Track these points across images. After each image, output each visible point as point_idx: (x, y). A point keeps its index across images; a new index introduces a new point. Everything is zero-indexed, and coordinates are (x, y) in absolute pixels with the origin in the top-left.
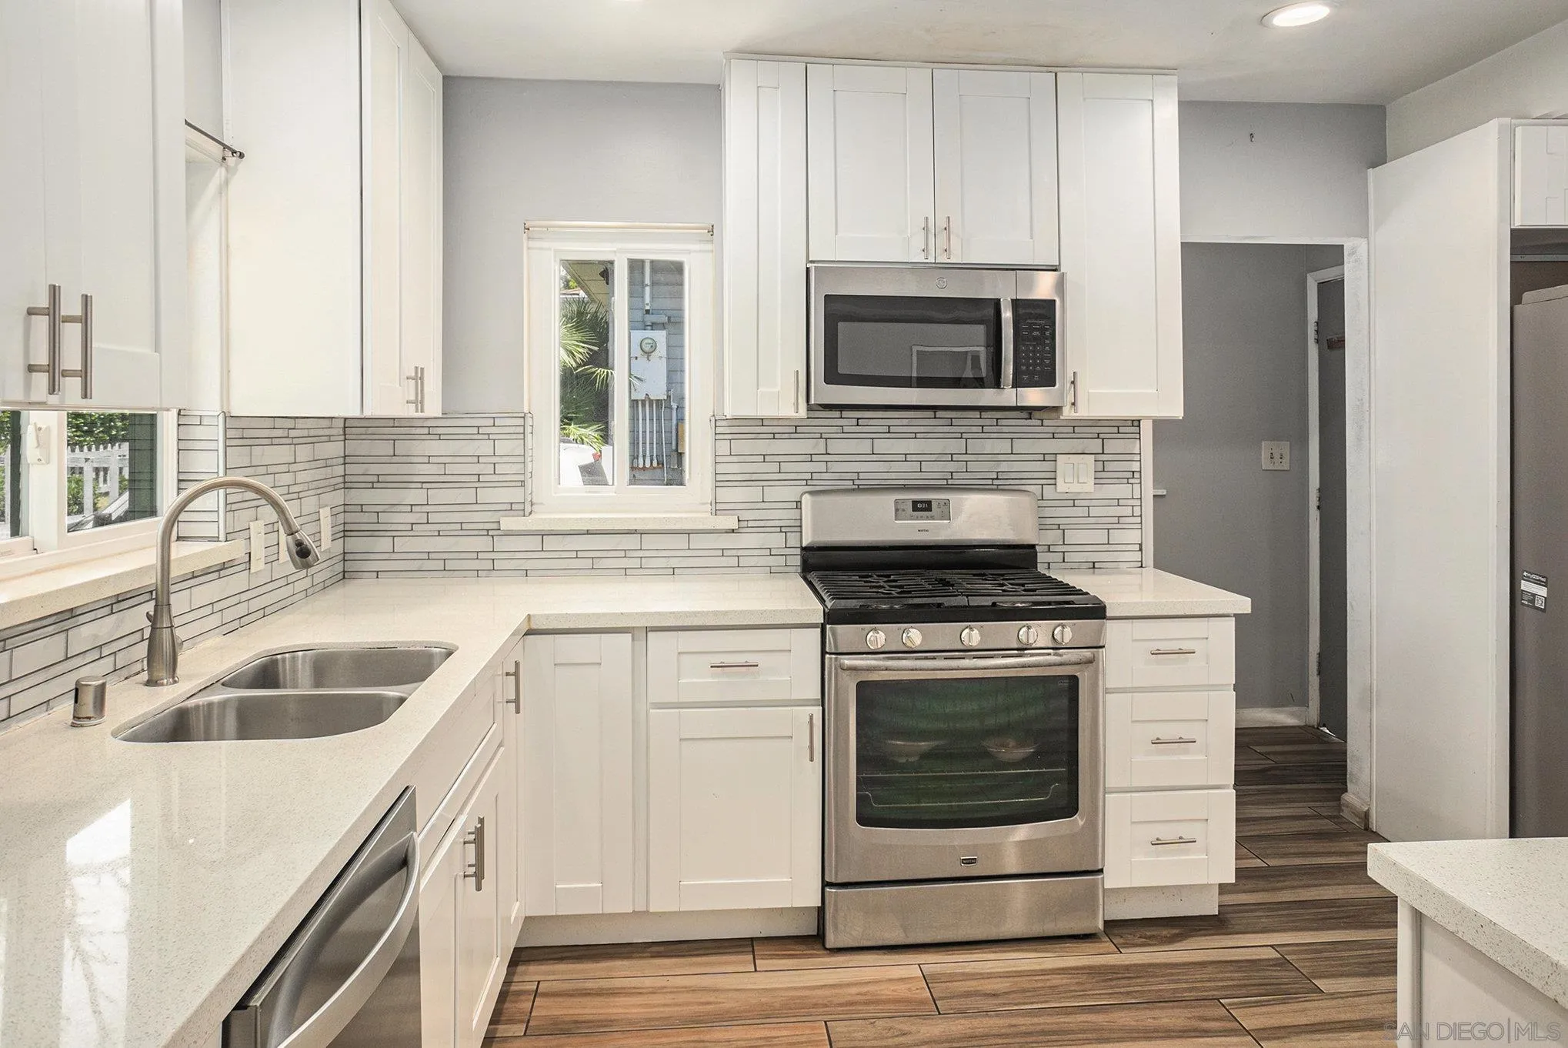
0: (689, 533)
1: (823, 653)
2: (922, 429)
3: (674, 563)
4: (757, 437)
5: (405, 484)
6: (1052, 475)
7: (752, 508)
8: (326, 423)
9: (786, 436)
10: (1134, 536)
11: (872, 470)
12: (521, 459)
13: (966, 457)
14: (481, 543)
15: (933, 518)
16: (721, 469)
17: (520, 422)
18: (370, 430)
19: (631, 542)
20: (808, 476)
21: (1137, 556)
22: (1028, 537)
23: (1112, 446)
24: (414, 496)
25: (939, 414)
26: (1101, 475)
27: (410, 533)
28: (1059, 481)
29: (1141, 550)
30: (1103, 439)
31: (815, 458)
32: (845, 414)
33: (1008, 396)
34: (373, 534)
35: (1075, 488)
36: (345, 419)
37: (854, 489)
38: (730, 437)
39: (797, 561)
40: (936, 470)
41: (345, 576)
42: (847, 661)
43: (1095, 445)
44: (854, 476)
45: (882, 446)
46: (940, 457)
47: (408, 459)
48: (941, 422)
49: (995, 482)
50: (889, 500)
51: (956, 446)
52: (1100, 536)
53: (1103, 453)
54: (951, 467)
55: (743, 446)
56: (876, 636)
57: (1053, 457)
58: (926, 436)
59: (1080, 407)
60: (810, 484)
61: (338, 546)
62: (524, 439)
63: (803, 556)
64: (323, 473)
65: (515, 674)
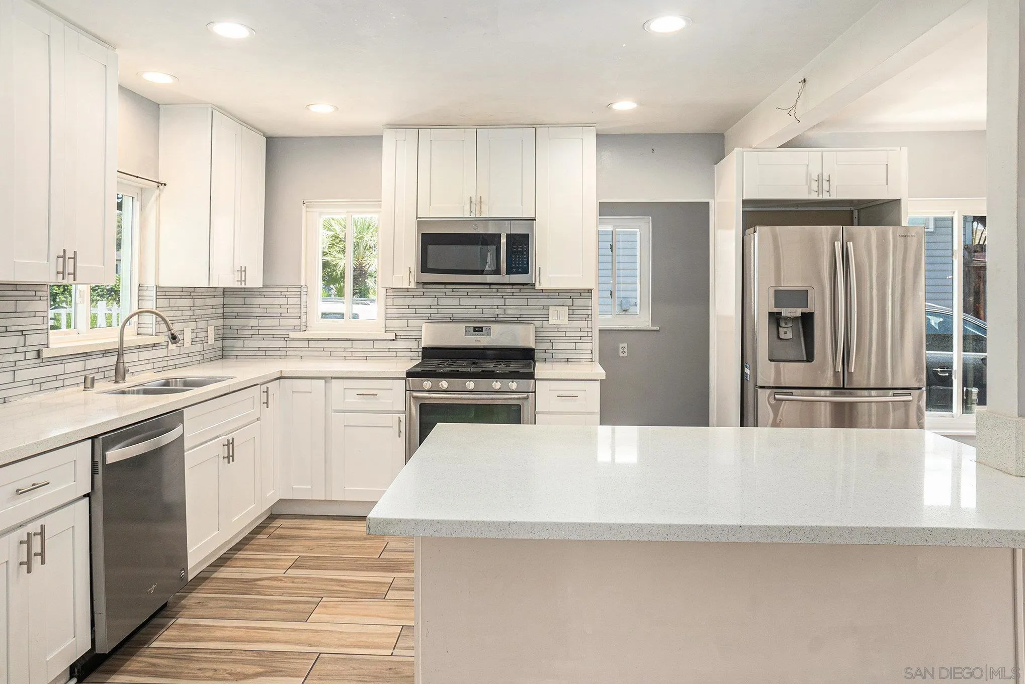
0: (374, 341)
1: (406, 390)
2: (483, 294)
3: (367, 354)
4: (405, 297)
5: (248, 317)
6: (547, 316)
7: (402, 328)
8: (213, 290)
9: (419, 297)
10: (588, 346)
11: (459, 312)
12: (299, 306)
13: (505, 307)
14: (282, 344)
15: (483, 335)
16: (388, 311)
17: (299, 290)
18: (235, 293)
19: (348, 344)
20: (429, 315)
21: (590, 356)
22: (532, 345)
23: (577, 302)
24: (253, 322)
25: (492, 286)
26: (571, 316)
27: (251, 339)
28: (550, 319)
29: (592, 353)
30: (573, 299)
31: (432, 307)
32: (447, 286)
34: (235, 339)
35: (558, 322)
36: (224, 288)
38: (393, 297)
39: (420, 354)
40: (489, 313)
41: (223, 357)
42: (415, 394)
43: (570, 302)
44: (451, 316)
45: (464, 301)
46: (492, 307)
47: (251, 306)
48: (494, 290)
49: (519, 319)
50: (463, 326)
51: (500, 302)
52: (571, 346)
53: (573, 306)
54: (498, 311)
55: (400, 301)
56: (427, 384)
57: (547, 307)
58: (486, 297)
59: (544, 283)
60: (430, 319)
61: (219, 344)
62: (301, 297)
63: (423, 352)
64: (210, 311)
65: (267, 392)
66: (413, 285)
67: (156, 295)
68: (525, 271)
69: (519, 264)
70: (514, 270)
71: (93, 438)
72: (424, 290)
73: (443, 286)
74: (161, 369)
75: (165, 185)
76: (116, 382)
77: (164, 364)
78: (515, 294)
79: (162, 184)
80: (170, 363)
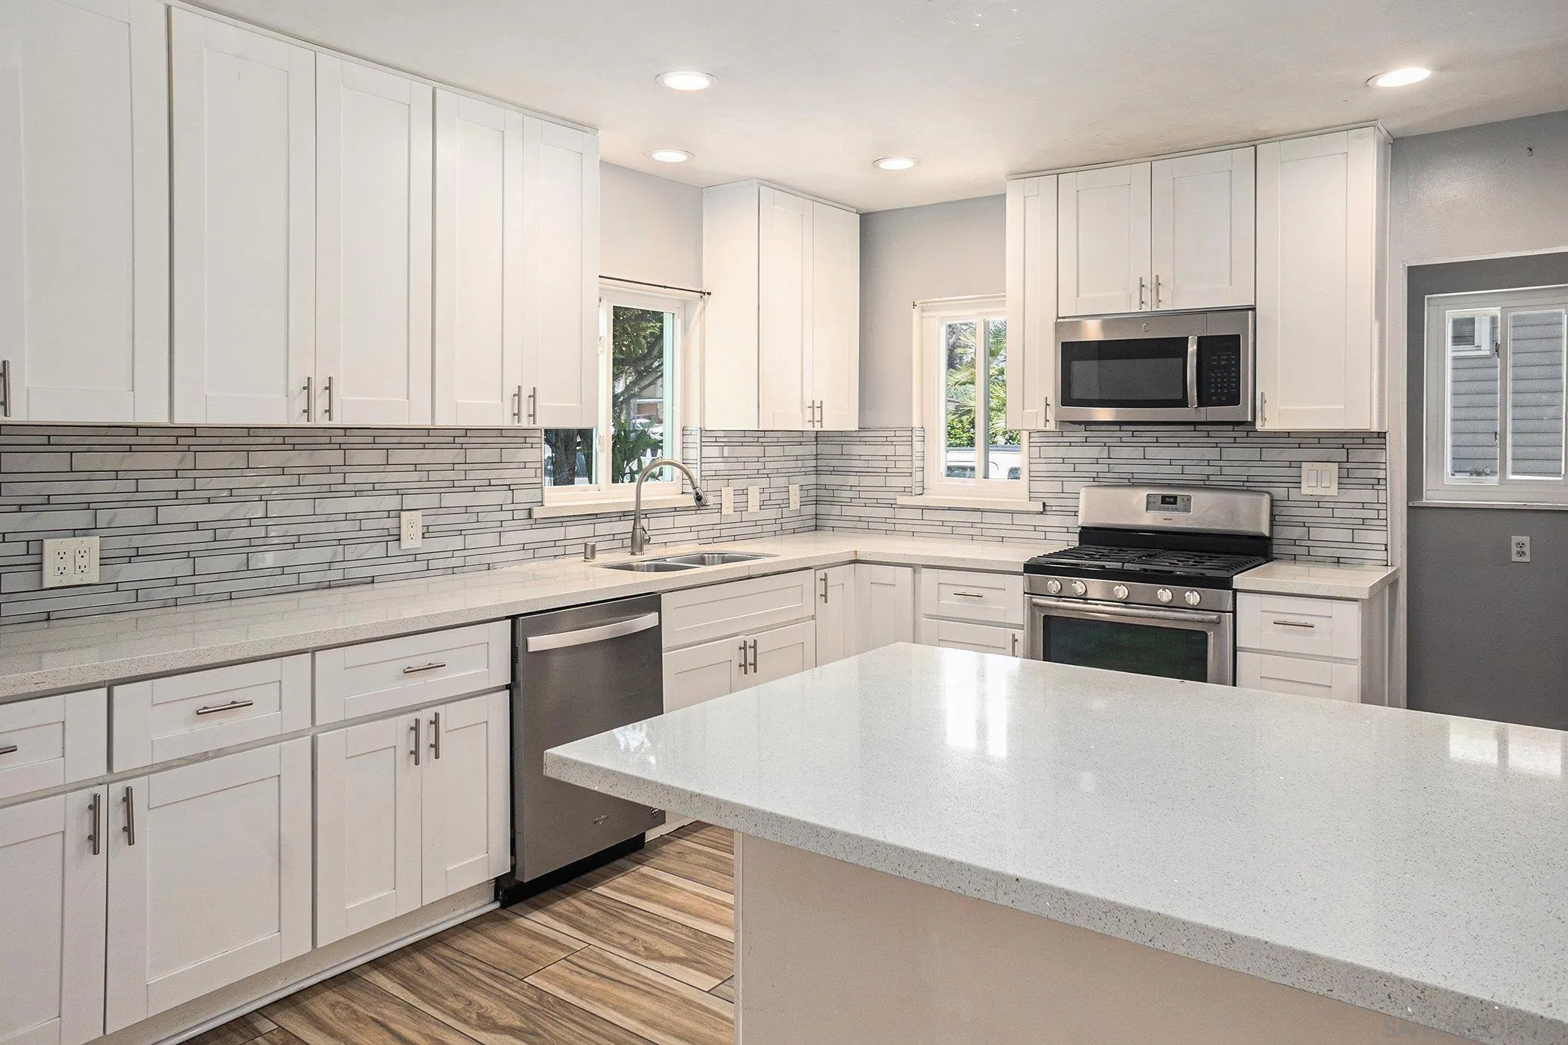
0: (1012, 513)
1: (1024, 592)
2: (1183, 440)
3: (1003, 533)
4: (1058, 445)
5: (848, 473)
6: (1297, 480)
7: (1053, 495)
8: (800, 434)
9: (1080, 444)
10: (1378, 537)
11: (1142, 471)
12: (910, 458)
13: (1221, 463)
14: (887, 512)
15: (1177, 510)
16: (1034, 467)
17: (909, 433)
18: (831, 439)
19: (975, 517)
20: (1095, 475)
21: (1382, 555)
22: (1265, 531)
23: (1357, 455)
24: (852, 480)
25: (1199, 428)
26: (1345, 480)
27: (851, 504)
28: (1303, 485)
29: (1386, 550)
30: (1348, 449)
31: (1100, 461)
33: (1200, 413)
34: (831, 503)
35: (1318, 491)
36: (817, 432)
37: (1130, 485)
38: (1039, 444)
39: (1078, 537)
40: (1192, 472)
41: (817, 528)
42: (1036, 600)
43: (1339, 455)
44: (1130, 476)
45: (1152, 452)
46: (1199, 462)
47: (849, 457)
49: (1247, 484)
50: (1142, 494)
51: (1214, 453)
52: (1345, 535)
53: (1347, 462)
54: (1209, 470)
55: (1051, 452)
56: (1054, 584)
57: (1297, 465)
58: (1187, 445)
59: (1271, 421)
60: (1097, 481)
61: (810, 510)
62: (912, 445)
63: (1081, 534)
64: (793, 464)
65: (825, 580)
66: (1051, 426)
67: (701, 441)
68: (1234, 399)
69: (1222, 388)
70: (1214, 398)
71: (514, 619)
72: (1087, 434)
74: (711, 540)
75: (709, 294)
76: (633, 554)
77: (716, 533)
78: (1238, 440)
79: (704, 293)
80: (724, 533)
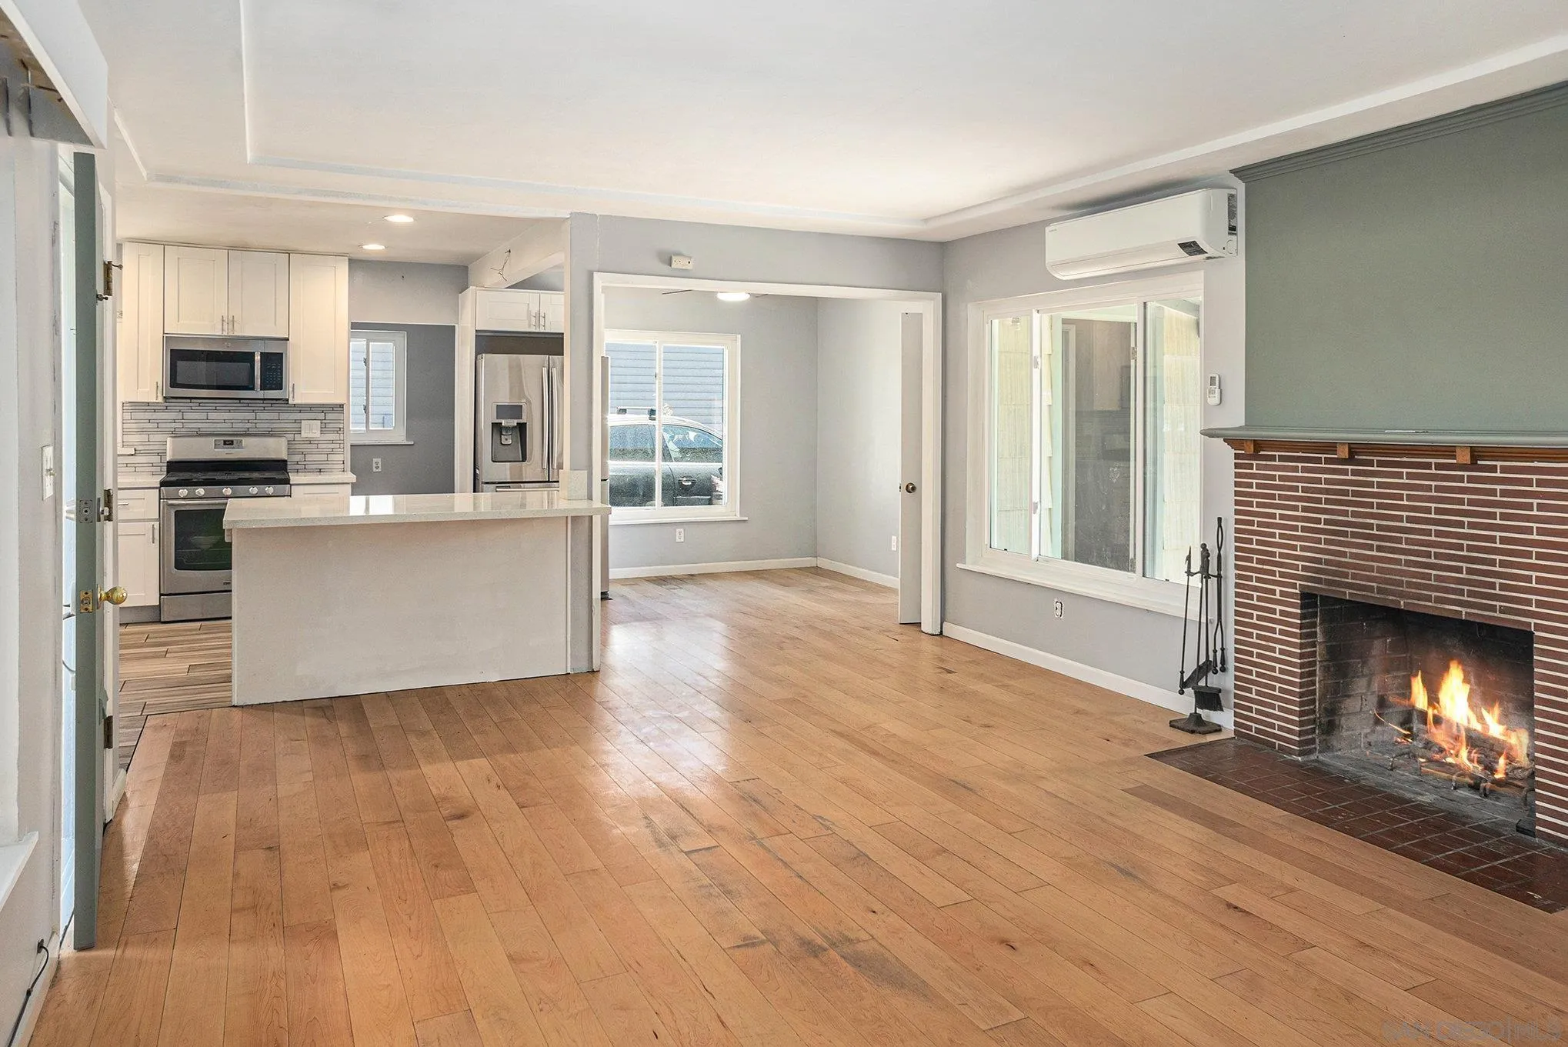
1: (160, 499)
2: (234, 408)
4: (145, 411)
6: (299, 430)
7: (142, 443)
10: (340, 457)
11: (205, 427)
13: (256, 421)
15: (233, 448)
16: (125, 426)
20: (173, 430)
21: (341, 466)
22: (284, 456)
23: (329, 416)
26: (324, 429)
28: (303, 432)
29: (344, 464)
30: (324, 414)
31: (176, 421)
32: (193, 401)
33: (261, 394)
35: (310, 435)
39: (165, 469)
40: (240, 427)
42: (170, 502)
43: (322, 416)
44: (196, 429)
45: (212, 416)
46: (242, 421)
48: (242, 405)
49: (271, 432)
50: (212, 440)
51: (252, 416)
52: (323, 457)
53: (324, 420)
54: (249, 425)
55: (138, 416)
56: (183, 492)
57: (298, 422)
58: (235, 411)
59: (297, 399)
60: (175, 434)
63: (168, 466)
66: (160, 400)
68: (279, 386)
69: (273, 380)
70: (268, 386)
72: (167, 404)
73: (189, 401)
